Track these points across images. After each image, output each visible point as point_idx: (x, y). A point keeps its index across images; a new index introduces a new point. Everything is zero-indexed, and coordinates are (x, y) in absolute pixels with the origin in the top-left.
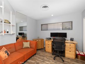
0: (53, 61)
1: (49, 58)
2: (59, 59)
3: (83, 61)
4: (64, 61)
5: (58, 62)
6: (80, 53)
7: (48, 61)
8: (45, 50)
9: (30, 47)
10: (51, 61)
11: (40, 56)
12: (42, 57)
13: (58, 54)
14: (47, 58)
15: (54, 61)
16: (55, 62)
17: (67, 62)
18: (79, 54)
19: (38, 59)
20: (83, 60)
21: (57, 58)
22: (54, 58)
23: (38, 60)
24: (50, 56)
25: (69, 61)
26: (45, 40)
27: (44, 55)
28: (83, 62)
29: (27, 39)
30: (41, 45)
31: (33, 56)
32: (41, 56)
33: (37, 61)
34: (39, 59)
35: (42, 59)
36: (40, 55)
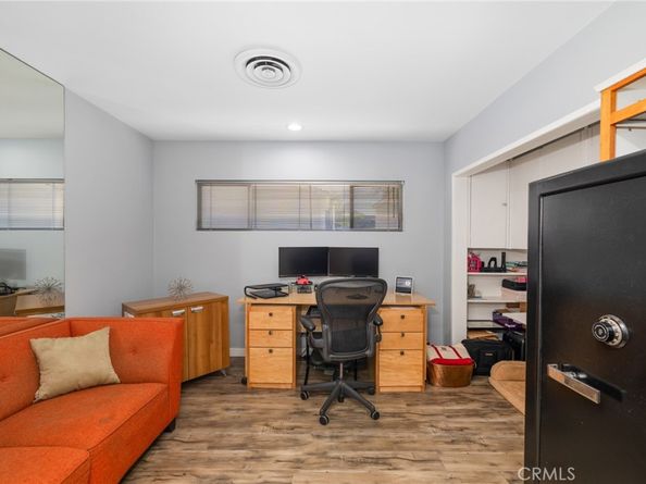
0: (318, 437)
1: (287, 424)
2: (351, 411)
3: (457, 390)
4: (377, 416)
5: (349, 432)
6: (442, 353)
7: (286, 448)
8: (244, 381)
9: (114, 377)
10: (306, 437)
11: (218, 432)
12: (235, 432)
13: (342, 384)
14: (277, 429)
15: (327, 433)
16: (332, 437)
17: (393, 415)
18: (441, 361)
19: (206, 453)
20: (455, 387)
21: (336, 409)
22: (323, 412)
23: (211, 462)
24: (291, 408)
25: (402, 406)
26: (237, 300)
27: (244, 416)
28: (455, 394)
29: (61, 308)
30: (209, 341)
31: (155, 443)
32: (225, 425)
33: (202, 470)
34: (216, 453)
35: (242, 446)
36: (213, 425)
